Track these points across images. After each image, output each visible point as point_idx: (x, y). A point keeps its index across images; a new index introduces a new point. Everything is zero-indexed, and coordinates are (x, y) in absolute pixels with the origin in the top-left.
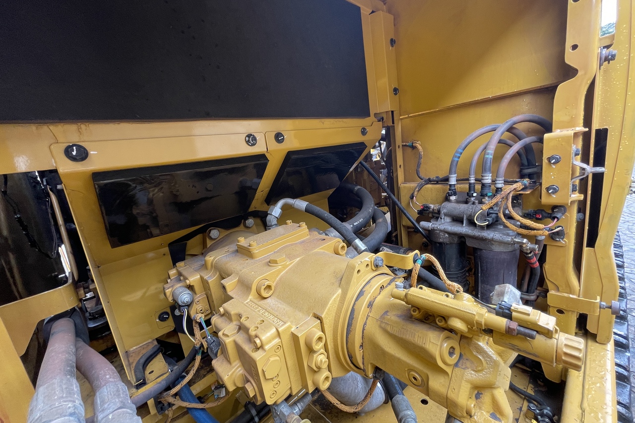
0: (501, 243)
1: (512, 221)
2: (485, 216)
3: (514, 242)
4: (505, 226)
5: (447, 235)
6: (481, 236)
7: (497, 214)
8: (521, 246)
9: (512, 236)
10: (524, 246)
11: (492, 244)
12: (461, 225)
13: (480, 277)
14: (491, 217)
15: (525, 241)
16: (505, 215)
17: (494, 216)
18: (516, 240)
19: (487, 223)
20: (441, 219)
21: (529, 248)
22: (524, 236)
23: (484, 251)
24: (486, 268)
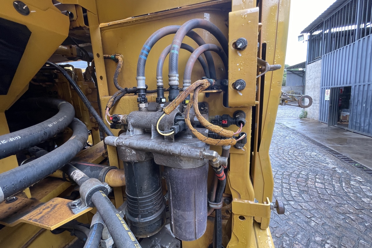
0: (190, 158)
1: (201, 129)
2: (172, 124)
3: (203, 156)
4: (194, 137)
5: (134, 152)
6: (168, 151)
7: (184, 120)
8: (210, 162)
9: (201, 148)
10: (214, 160)
11: (181, 160)
12: (148, 138)
13: (171, 200)
14: (178, 125)
15: (215, 153)
16: (193, 123)
17: (180, 123)
18: (206, 154)
19: (173, 132)
20: (129, 131)
21: (219, 163)
22: (212, 147)
23: (173, 169)
24: (177, 190)
